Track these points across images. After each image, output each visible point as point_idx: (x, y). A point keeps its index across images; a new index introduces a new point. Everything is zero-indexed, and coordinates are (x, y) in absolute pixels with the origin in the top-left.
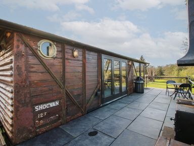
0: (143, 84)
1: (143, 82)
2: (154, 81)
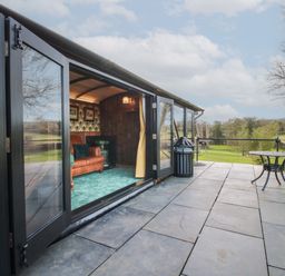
0: (191, 155)
1: (191, 150)
2: (208, 148)
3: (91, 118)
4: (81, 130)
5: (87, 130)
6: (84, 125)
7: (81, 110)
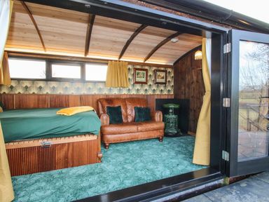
3: (163, 81)
4: (150, 92)
5: (158, 92)
6: (154, 87)
7: (150, 73)
